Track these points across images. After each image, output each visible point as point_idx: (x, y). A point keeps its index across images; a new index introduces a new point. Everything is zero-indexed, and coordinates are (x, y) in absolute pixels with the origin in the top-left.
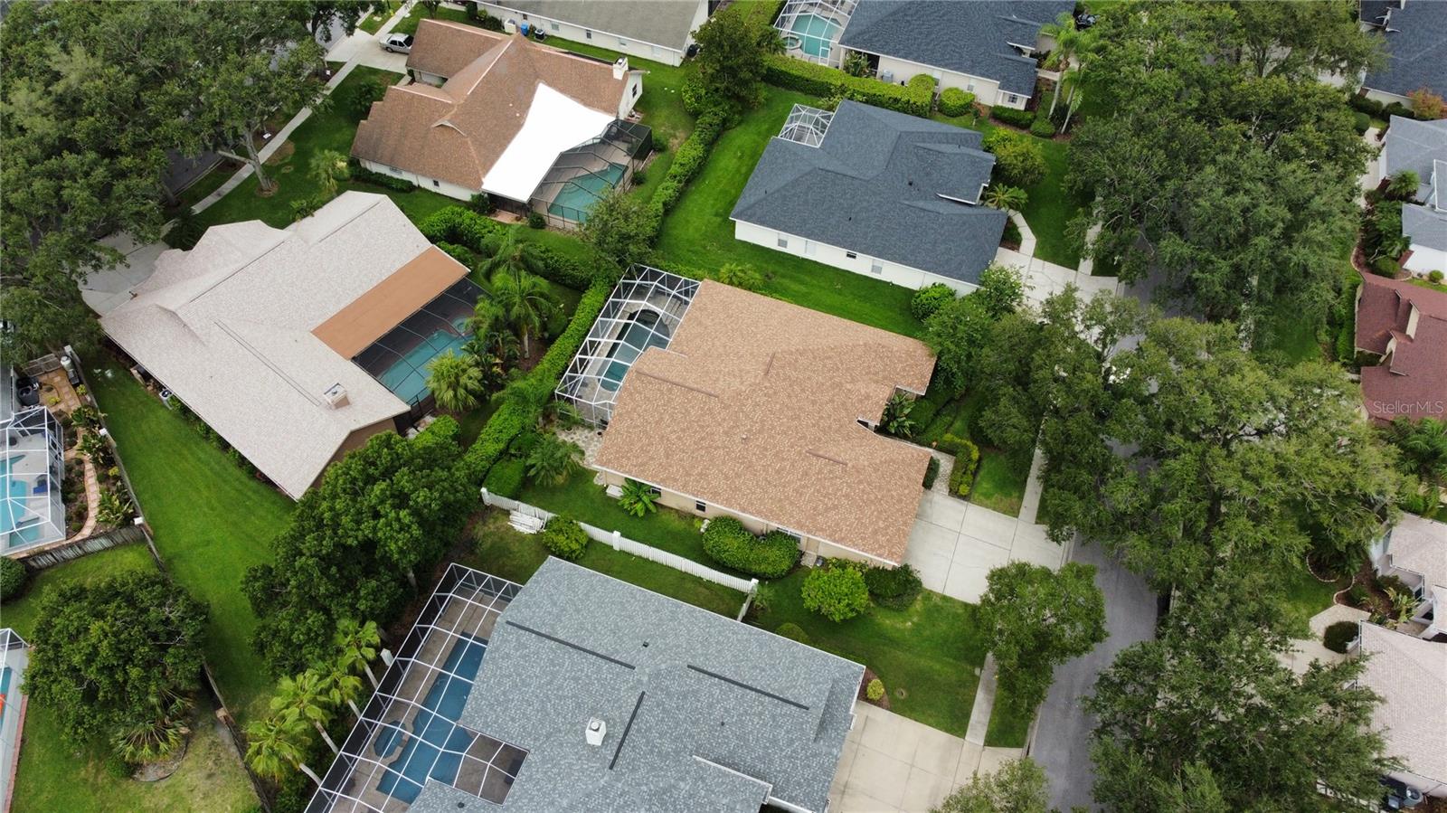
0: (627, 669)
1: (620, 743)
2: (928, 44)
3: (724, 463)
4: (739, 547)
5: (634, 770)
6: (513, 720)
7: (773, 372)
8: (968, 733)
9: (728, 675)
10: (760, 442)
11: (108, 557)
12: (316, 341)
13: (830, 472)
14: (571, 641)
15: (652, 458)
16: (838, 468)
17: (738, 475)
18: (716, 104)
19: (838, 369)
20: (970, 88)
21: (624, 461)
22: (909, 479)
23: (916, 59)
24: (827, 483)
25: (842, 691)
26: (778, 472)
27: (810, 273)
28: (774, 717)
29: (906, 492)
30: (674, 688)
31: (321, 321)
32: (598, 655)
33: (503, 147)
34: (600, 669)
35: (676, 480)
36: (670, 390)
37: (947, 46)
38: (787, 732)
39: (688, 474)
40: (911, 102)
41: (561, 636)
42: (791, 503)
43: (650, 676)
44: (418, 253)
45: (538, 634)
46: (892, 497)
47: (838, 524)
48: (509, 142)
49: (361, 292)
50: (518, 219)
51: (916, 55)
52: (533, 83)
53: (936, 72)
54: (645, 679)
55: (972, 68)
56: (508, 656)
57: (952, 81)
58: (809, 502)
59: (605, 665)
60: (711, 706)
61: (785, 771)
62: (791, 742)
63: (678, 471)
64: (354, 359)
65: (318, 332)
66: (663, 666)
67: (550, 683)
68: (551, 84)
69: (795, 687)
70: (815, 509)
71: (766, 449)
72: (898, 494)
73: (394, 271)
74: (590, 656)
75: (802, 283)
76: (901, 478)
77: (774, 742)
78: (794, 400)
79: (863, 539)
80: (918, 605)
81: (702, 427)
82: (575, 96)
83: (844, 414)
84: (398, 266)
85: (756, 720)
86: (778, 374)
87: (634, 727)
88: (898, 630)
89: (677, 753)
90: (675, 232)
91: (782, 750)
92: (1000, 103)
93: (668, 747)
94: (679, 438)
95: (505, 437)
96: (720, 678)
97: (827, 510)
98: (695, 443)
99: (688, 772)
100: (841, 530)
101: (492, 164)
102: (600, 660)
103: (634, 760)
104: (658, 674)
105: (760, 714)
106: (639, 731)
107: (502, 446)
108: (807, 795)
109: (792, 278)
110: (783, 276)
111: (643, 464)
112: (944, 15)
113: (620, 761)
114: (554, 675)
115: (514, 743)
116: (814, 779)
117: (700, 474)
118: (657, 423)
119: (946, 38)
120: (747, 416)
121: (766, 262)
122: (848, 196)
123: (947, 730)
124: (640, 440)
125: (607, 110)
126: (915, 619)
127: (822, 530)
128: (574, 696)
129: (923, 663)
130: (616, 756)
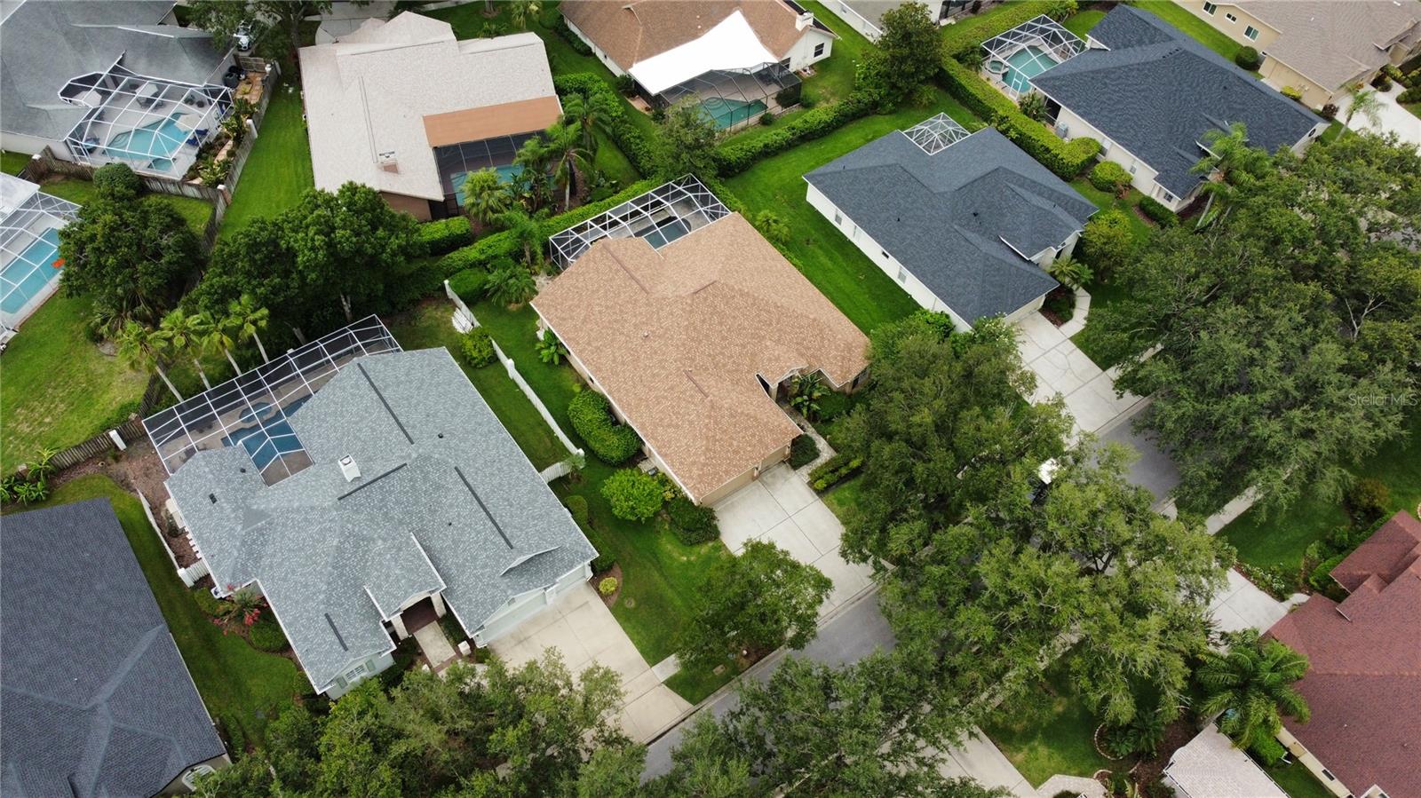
0: (408, 442)
1: (361, 487)
2: (1111, 111)
3: (619, 348)
4: (590, 421)
5: (357, 512)
6: (319, 436)
7: (703, 294)
8: (658, 665)
9: (478, 492)
10: (656, 345)
11: (194, 204)
12: (421, 123)
13: (691, 396)
14: (389, 402)
15: (572, 318)
16: (700, 396)
17: (623, 363)
18: (878, 86)
19: (771, 324)
20: (1133, 170)
21: (553, 310)
22: (760, 441)
23: (1090, 121)
24: (683, 404)
25: (563, 559)
26: (654, 375)
27: (846, 256)
28: (486, 540)
29: (749, 449)
30: (434, 476)
31: (435, 112)
32: (397, 421)
33: (669, 47)
34: (392, 430)
35: (578, 343)
36: (618, 271)
37: (1128, 120)
38: (487, 557)
39: (589, 344)
40: (1060, 157)
41: (385, 395)
42: (647, 406)
43: (420, 455)
44: (540, 95)
45: (372, 384)
46: (731, 445)
47: (669, 442)
48: (677, 46)
49: (478, 105)
50: (647, 109)
51: (1094, 116)
52: (731, 8)
53: (1107, 143)
54: (414, 455)
55: (1139, 150)
56: (344, 389)
57: (1119, 156)
58: (661, 412)
59: (397, 431)
60: (451, 506)
61: (467, 586)
62: (485, 566)
63: (583, 337)
64: (435, 148)
65: (425, 119)
66: (436, 456)
67: (356, 423)
68: (745, 14)
69: (521, 530)
70: (661, 420)
71: (656, 353)
72: (738, 446)
73: (513, 100)
74: (391, 418)
75: (831, 259)
76: (753, 435)
77: (475, 558)
78: (706, 326)
79: (681, 463)
80: (705, 549)
81: (621, 311)
82: (757, 32)
83: (747, 361)
84: (520, 98)
85: (473, 535)
86: (706, 299)
87: (380, 482)
88: (671, 557)
89: (401, 522)
90: (762, 173)
91: (475, 569)
92: (1154, 196)
93: (397, 513)
94: (600, 312)
95: (490, 252)
96: (471, 489)
97: (669, 426)
98: (609, 322)
99: (394, 539)
100: (669, 448)
101: (651, 55)
102: (396, 425)
103: (362, 505)
104: (428, 458)
105: (479, 532)
106: (381, 488)
107: (483, 257)
108: (470, 612)
109: (827, 252)
110: (821, 247)
111: (564, 319)
112: (1143, 90)
113: (349, 499)
114: (362, 419)
115: (310, 453)
116: (482, 604)
117: (598, 348)
118: (593, 291)
119: (1132, 112)
120: (659, 319)
121: (816, 230)
122: (909, 200)
123: (642, 652)
124: (573, 299)
125: (776, 53)
126: (692, 558)
127: (656, 439)
128: (365, 442)
129: (670, 593)
130: (349, 494)
